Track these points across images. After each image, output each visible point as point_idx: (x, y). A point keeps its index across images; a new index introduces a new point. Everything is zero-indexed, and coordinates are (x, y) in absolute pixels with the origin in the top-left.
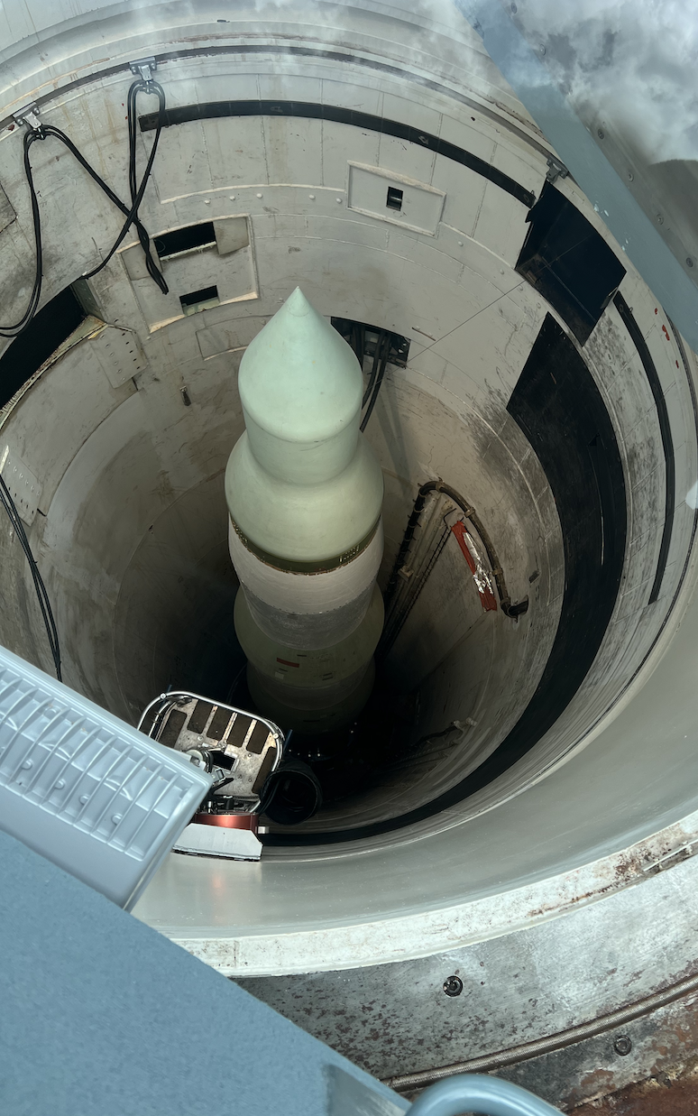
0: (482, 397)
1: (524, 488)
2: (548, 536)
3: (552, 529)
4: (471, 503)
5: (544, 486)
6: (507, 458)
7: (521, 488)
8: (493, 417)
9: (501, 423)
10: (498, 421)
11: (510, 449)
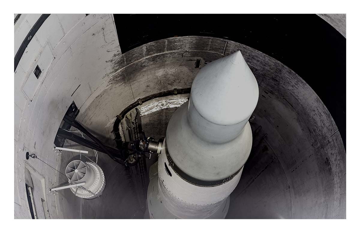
0: (109, 68)
1: (154, 58)
2: (187, 48)
4: (136, 100)
5: (165, 42)
6: (137, 64)
8: (119, 66)
10: (122, 63)
11: (135, 61)
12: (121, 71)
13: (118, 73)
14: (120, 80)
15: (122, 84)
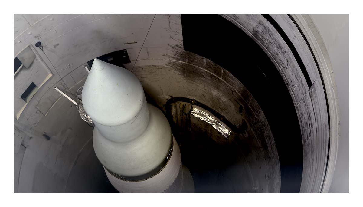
0: (171, 52)
1: (212, 76)
2: (236, 89)
3: (237, 85)
4: (191, 98)
5: (221, 70)
6: (197, 69)
7: (211, 77)
8: (180, 57)
9: (185, 57)
10: (183, 57)
11: (196, 65)
12: (181, 63)
13: (179, 63)
14: (180, 69)
15: (181, 75)
